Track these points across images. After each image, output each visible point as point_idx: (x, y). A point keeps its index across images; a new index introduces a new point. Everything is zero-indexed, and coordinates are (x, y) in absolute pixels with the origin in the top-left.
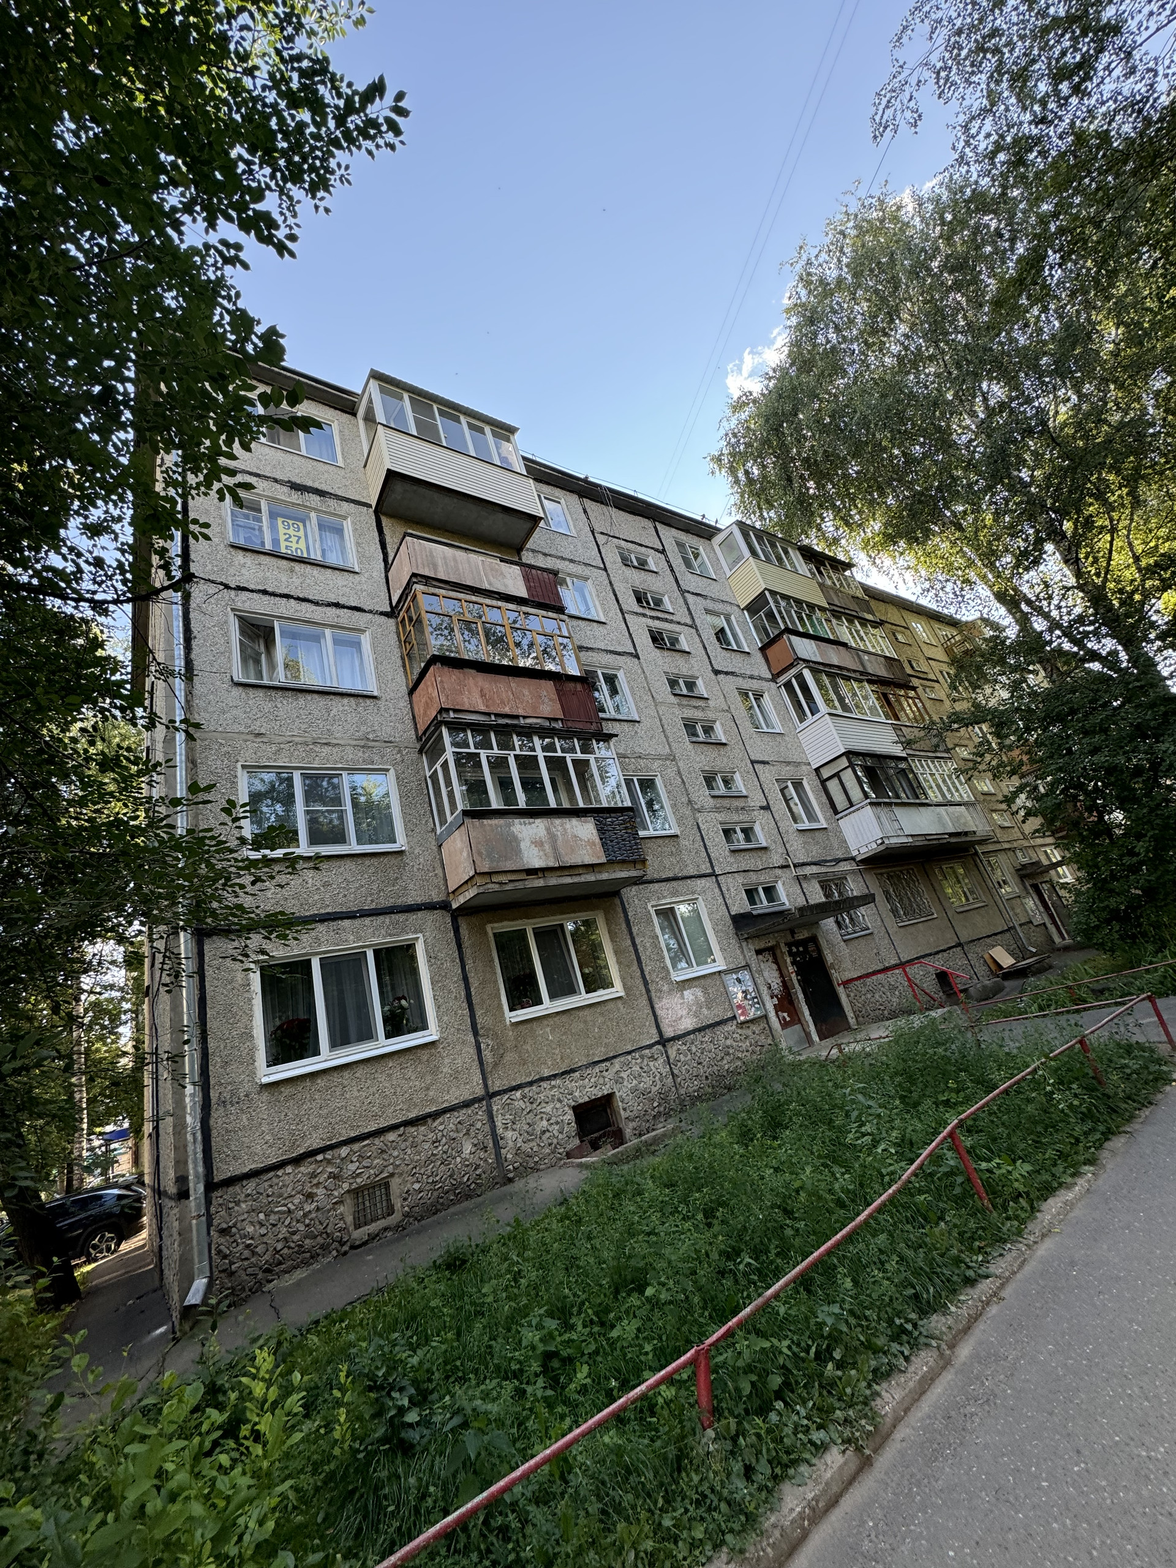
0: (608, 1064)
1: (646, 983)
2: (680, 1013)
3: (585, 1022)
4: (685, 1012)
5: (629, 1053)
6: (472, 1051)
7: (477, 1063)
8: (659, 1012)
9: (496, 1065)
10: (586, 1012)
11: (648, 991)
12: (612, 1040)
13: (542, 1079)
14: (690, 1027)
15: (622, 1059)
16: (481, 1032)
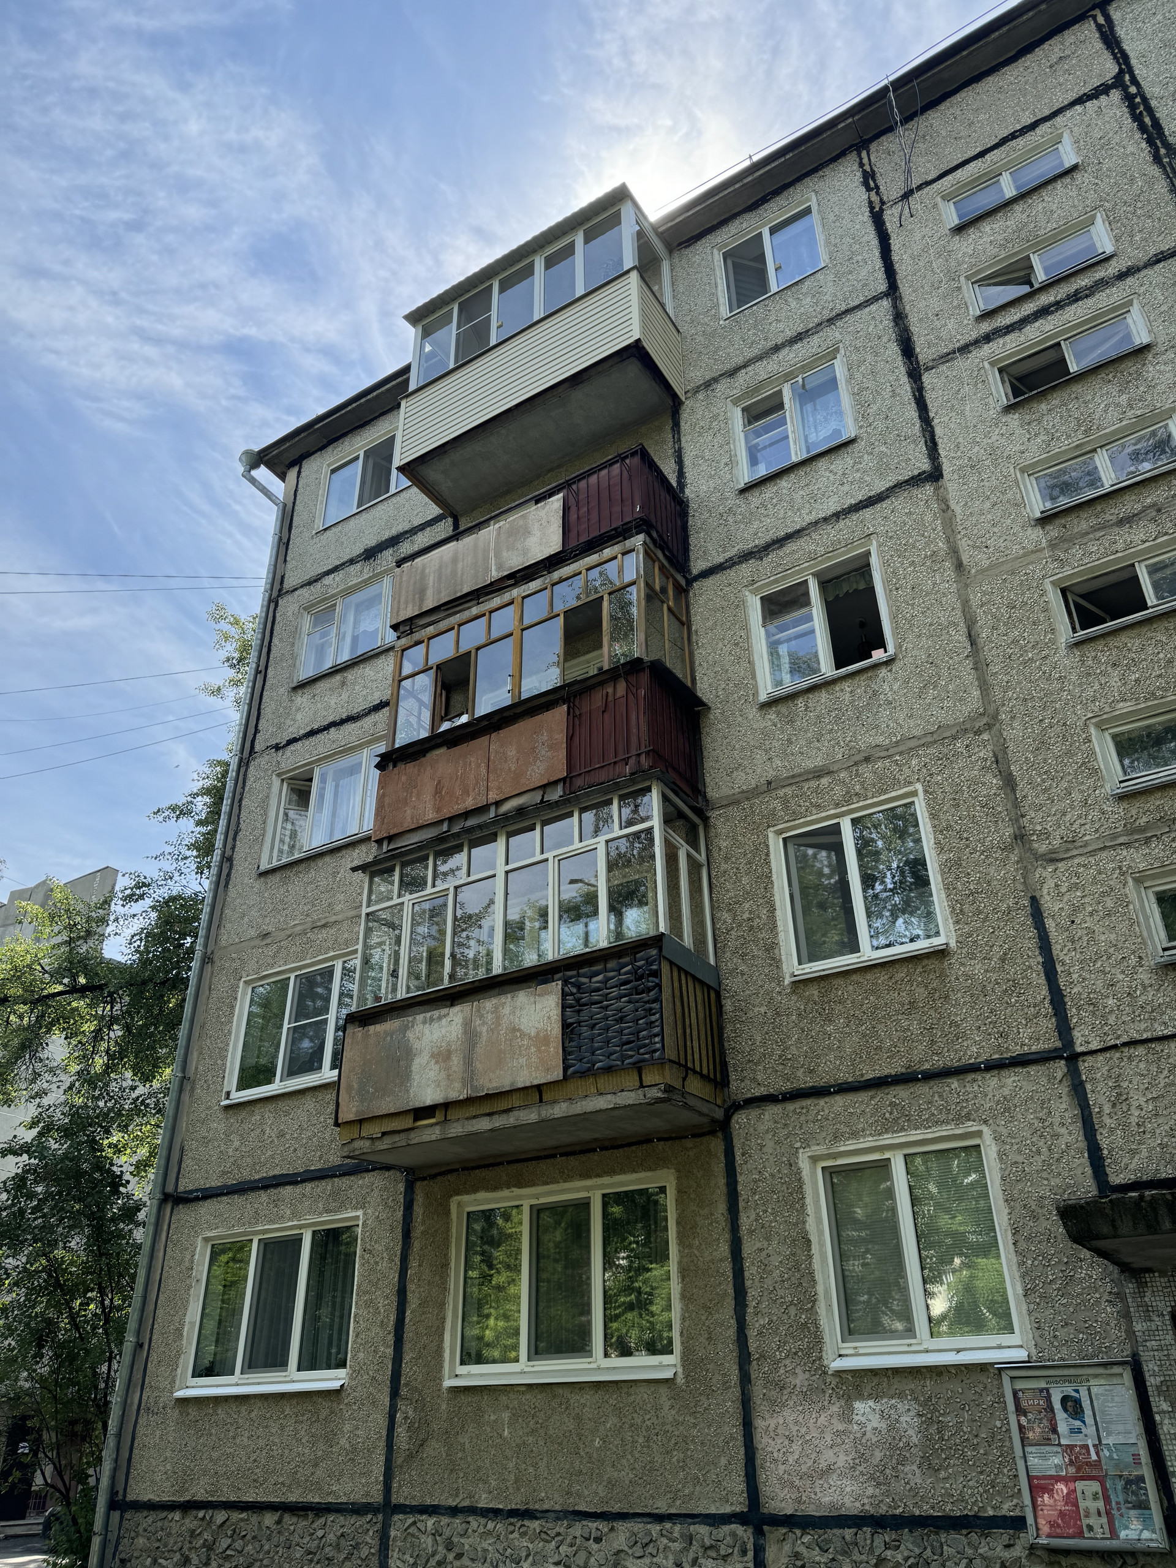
0: (603, 1526)
1: (744, 1358)
2: (828, 1456)
3: (578, 1418)
4: (842, 1460)
5: (660, 1518)
6: (382, 1422)
7: (382, 1444)
8: (763, 1441)
9: (411, 1456)
10: (587, 1398)
11: (745, 1379)
12: (627, 1476)
13: (473, 1511)
14: (852, 1507)
15: (637, 1526)
16: (404, 1391)
